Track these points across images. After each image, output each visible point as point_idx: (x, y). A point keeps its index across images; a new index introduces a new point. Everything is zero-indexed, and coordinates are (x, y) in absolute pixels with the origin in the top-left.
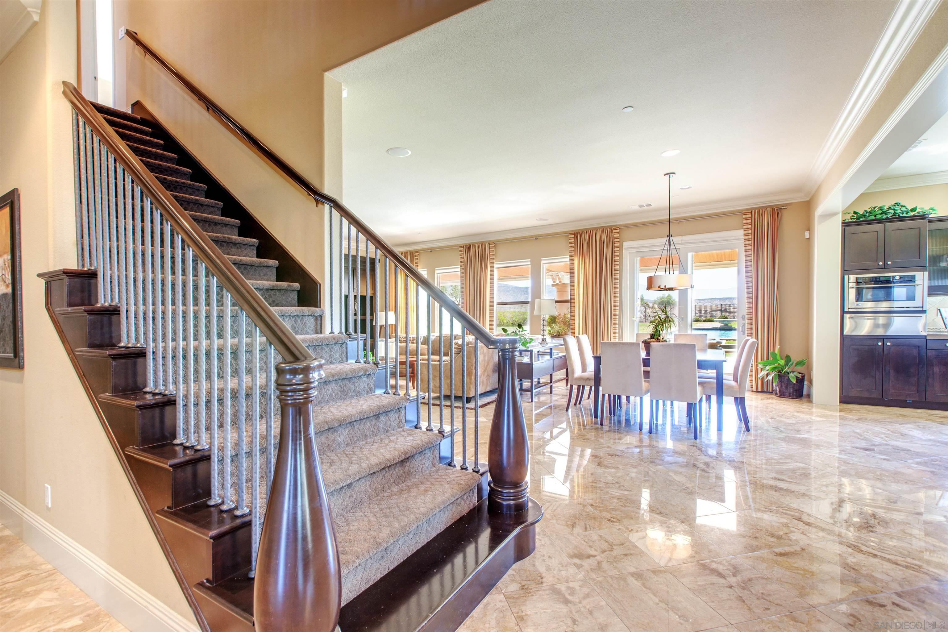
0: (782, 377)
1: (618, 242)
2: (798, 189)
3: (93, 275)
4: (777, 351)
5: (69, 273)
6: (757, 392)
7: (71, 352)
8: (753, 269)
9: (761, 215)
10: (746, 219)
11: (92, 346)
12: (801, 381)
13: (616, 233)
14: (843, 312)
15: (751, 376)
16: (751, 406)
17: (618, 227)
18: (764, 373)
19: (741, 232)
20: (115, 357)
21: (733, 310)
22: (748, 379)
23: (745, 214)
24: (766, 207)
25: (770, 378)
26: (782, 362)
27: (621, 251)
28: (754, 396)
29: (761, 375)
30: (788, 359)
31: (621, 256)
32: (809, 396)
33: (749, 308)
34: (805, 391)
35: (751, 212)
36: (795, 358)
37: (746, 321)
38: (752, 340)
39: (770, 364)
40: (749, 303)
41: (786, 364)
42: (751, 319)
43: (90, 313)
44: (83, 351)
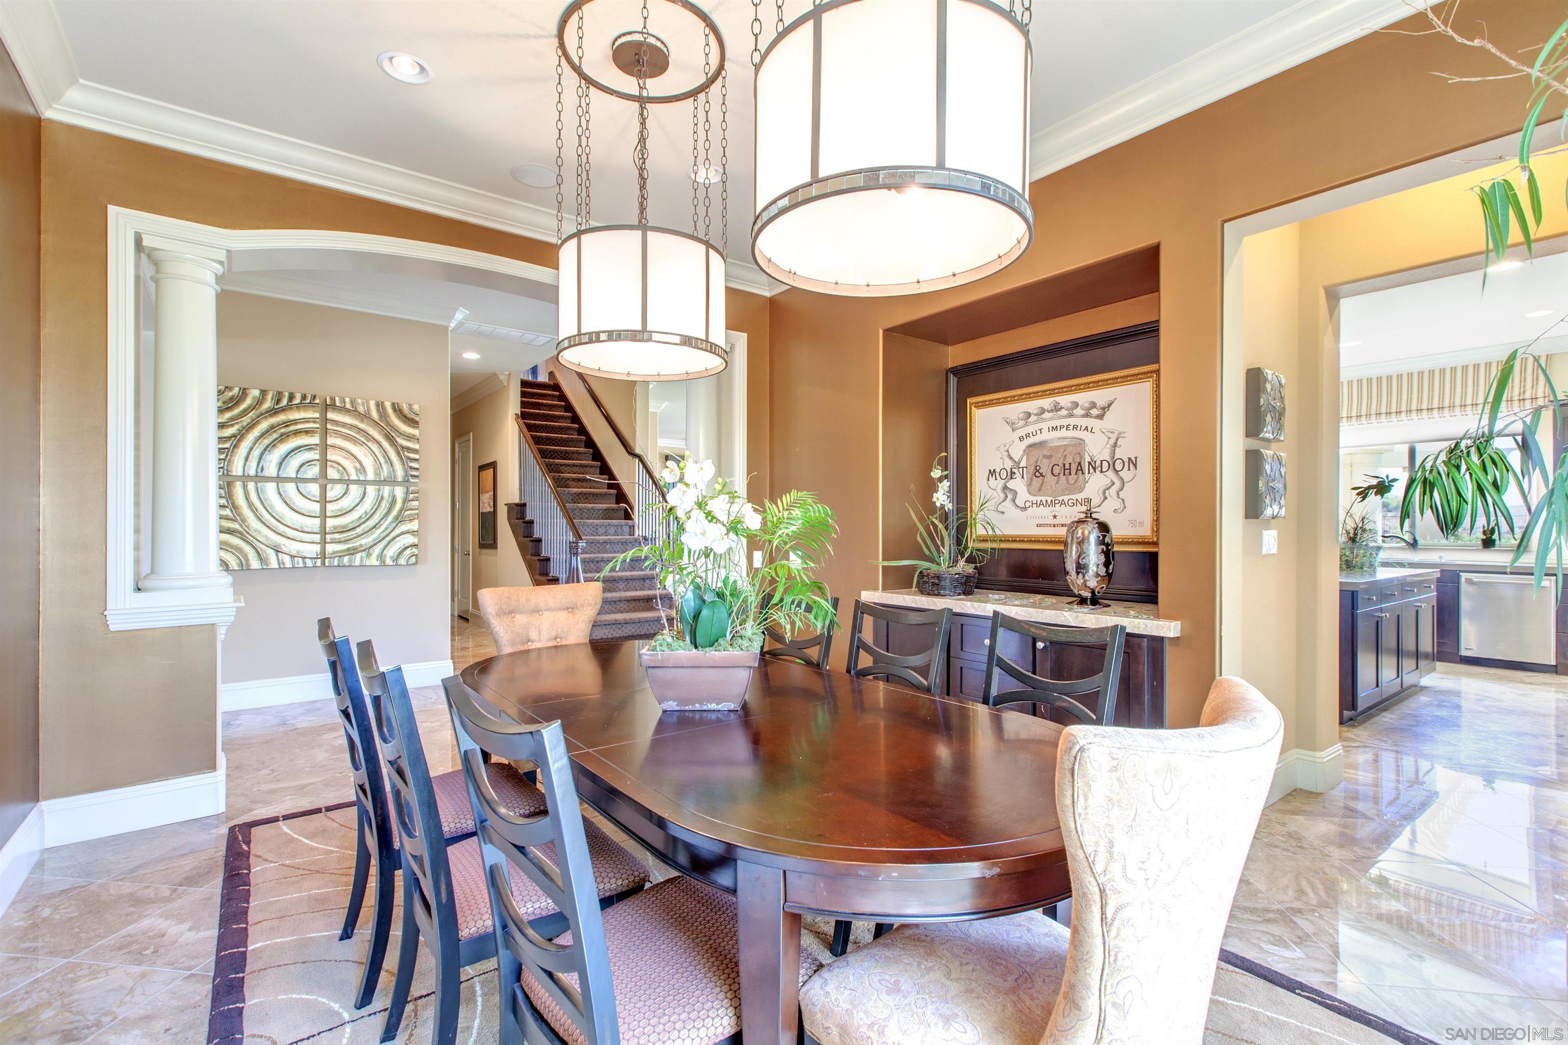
3: (524, 505)
5: (517, 505)
7: (517, 540)
11: (524, 537)
20: (532, 541)
43: (524, 522)
44: (522, 539)
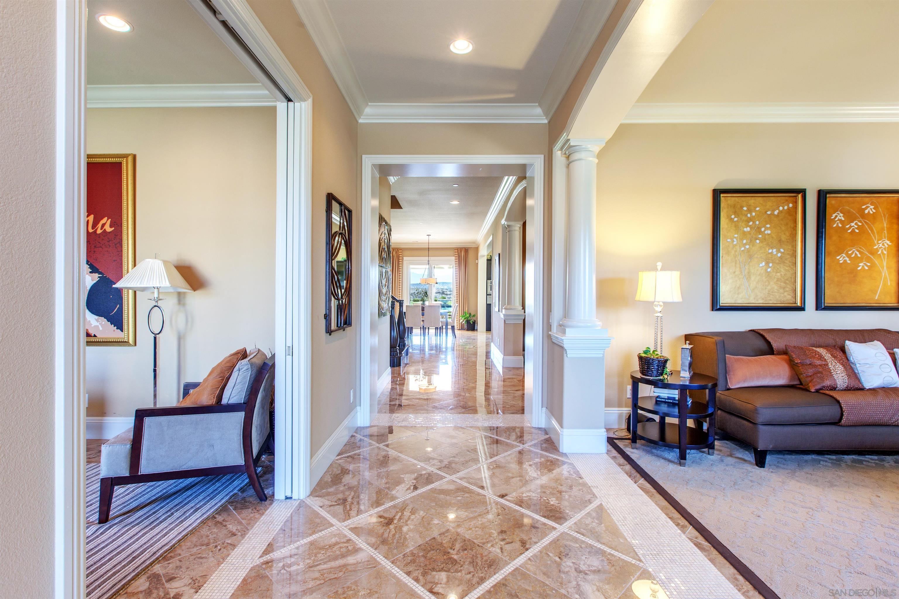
0: (468, 322)
1: (401, 257)
2: (474, 243)
4: (466, 311)
6: (459, 329)
8: (458, 275)
9: (461, 251)
10: (456, 252)
12: (474, 323)
13: (400, 252)
14: (487, 295)
15: (457, 318)
16: (457, 334)
17: (401, 249)
18: (462, 320)
19: (454, 258)
21: (448, 293)
22: (456, 319)
23: (455, 250)
24: (463, 248)
25: (464, 322)
26: (468, 315)
27: (403, 262)
28: (457, 331)
29: (461, 322)
30: (470, 314)
31: (402, 264)
32: (477, 330)
33: (457, 292)
34: (476, 329)
35: (457, 249)
36: (472, 314)
37: (456, 298)
38: (457, 305)
39: (464, 317)
40: (457, 290)
41: (470, 316)
42: (457, 297)
